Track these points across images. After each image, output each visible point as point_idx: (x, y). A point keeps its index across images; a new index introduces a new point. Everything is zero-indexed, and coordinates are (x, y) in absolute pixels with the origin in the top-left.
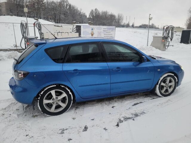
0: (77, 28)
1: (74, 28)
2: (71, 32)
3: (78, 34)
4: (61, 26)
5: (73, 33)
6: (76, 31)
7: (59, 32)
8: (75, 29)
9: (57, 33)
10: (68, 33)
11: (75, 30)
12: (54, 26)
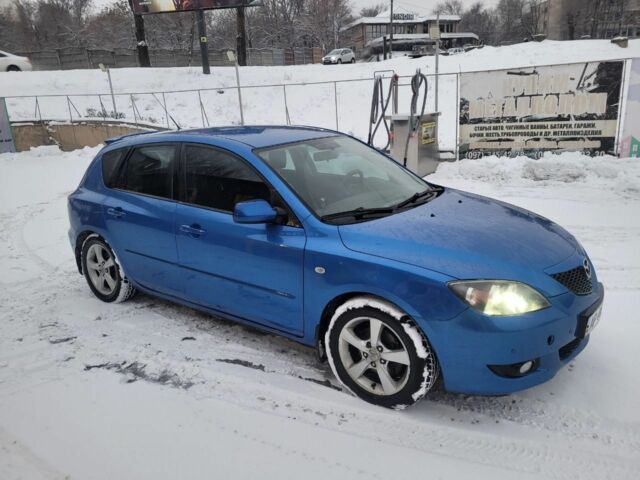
0: (604, 74)
1: (587, 74)
2: (571, 92)
3: (603, 97)
4: (535, 72)
5: (582, 95)
6: (592, 87)
7: (523, 95)
8: (595, 76)
9: (516, 97)
10: (558, 95)
11: (591, 80)
12: (509, 73)
